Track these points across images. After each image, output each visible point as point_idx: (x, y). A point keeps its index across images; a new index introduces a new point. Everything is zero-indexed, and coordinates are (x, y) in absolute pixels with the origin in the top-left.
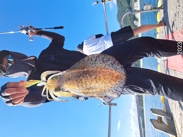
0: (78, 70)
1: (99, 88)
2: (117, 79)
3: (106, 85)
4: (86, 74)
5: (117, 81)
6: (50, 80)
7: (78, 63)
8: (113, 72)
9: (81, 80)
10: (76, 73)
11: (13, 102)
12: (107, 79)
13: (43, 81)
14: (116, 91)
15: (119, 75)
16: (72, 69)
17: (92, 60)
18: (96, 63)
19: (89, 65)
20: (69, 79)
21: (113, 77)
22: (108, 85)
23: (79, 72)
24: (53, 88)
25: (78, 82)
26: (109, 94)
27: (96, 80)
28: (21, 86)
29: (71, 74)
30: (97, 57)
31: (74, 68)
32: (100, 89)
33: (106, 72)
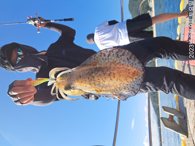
0: (89, 67)
1: (113, 86)
2: (134, 76)
3: (122, 83)
4: (99, 71)
5: (134, 78)
6: (59, 78)
7: (90, 59)
8: (130, 68)
9: (94, 78)
10: (87, 71)
11: (21, 102)
12: (123, 76)
13: (52, 79)
14: (132, 89)
15: (136, 71)
16: (83, 65)
17: (105, 56)
18: (109, 58)
19: (101, 61)
20: (80, 77)
21: (129, 73)
22: (123, 82)
23: (91, 69)
24: (63, 87)
25: (90, 80)
26: (125, 92)
27: (110, 77)
28: (29, 85)
29: (81, 71)
30: (110, 52)
31: (85, 65)
32: (115, 87)
33: (121, 68)
